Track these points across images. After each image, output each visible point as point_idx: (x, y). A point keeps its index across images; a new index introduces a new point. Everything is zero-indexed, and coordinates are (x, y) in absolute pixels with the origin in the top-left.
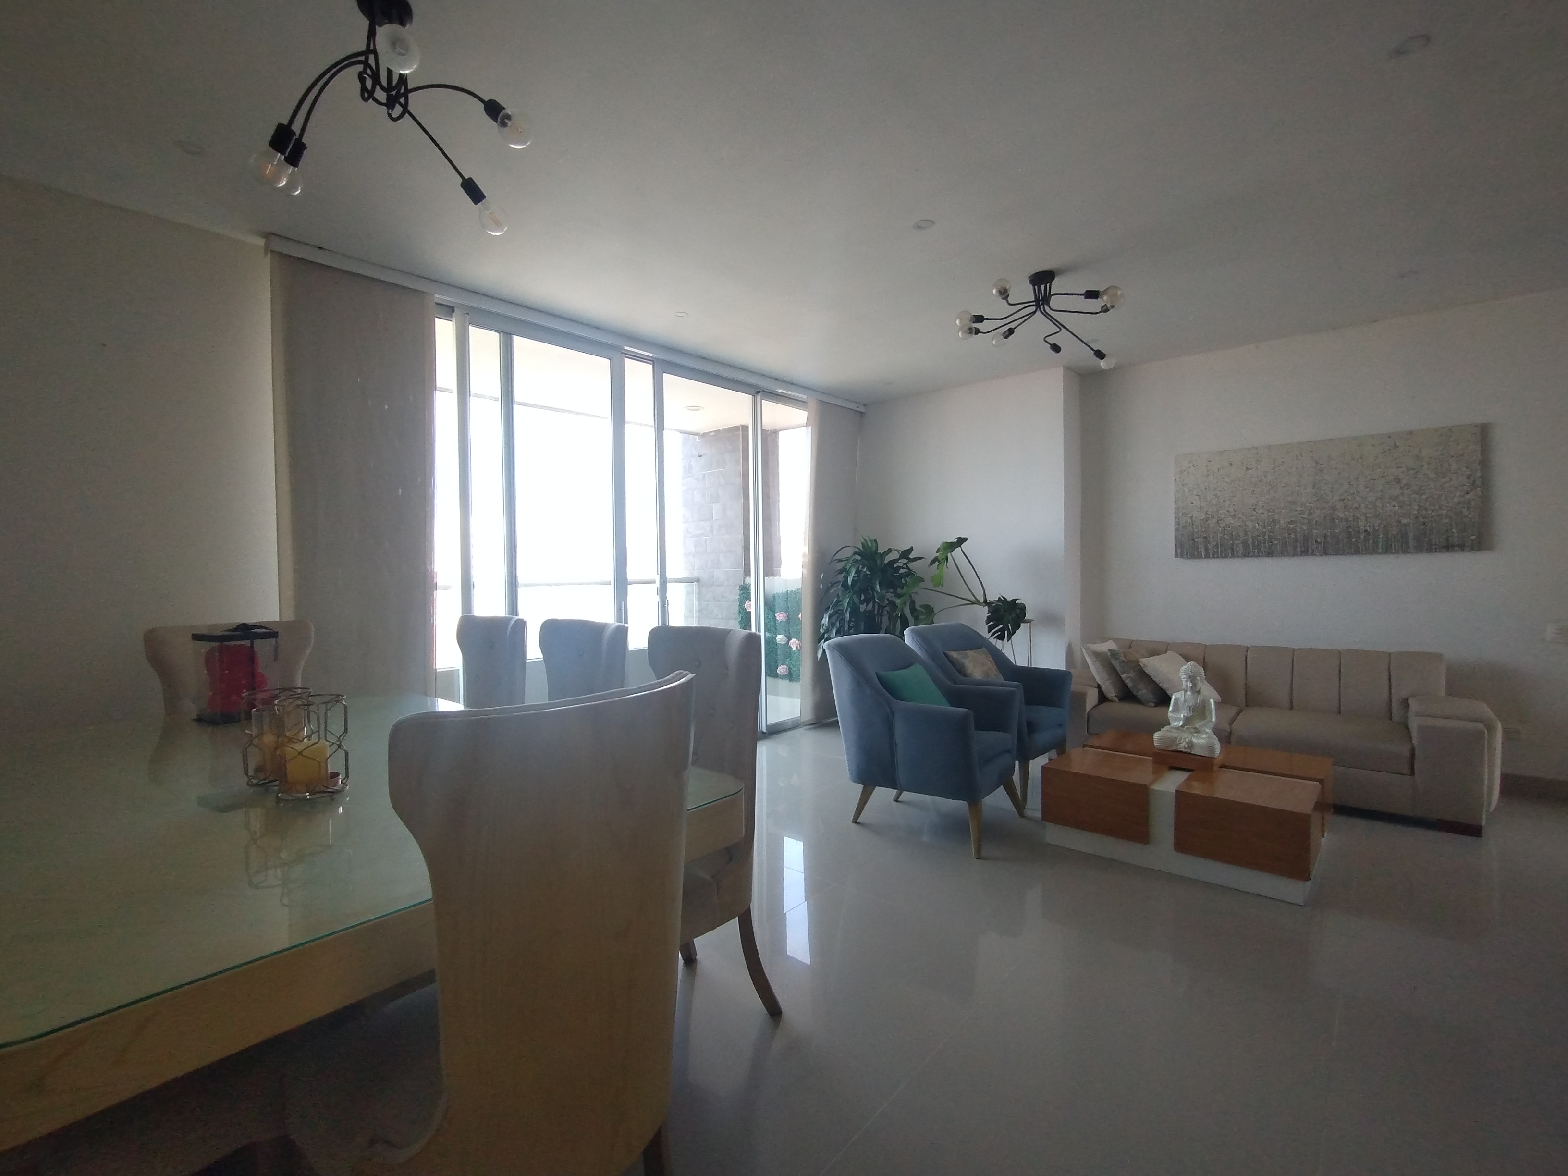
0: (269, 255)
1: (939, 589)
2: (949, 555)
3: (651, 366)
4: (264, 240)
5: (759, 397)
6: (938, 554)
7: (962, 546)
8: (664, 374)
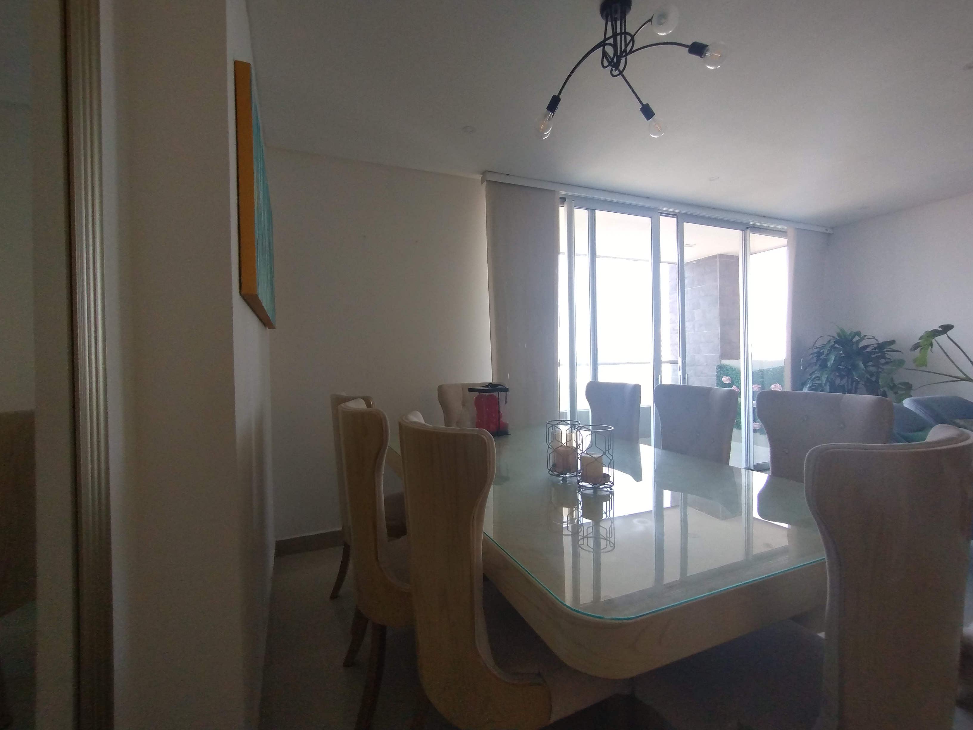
0: (485, 183)
1: (924, 368)
2: (933, 341)
3: (675, 219)
4: (482, 175)
5: (748, 231)
6: (920, 341)
7: (947, 333)
8: (684, 223)
